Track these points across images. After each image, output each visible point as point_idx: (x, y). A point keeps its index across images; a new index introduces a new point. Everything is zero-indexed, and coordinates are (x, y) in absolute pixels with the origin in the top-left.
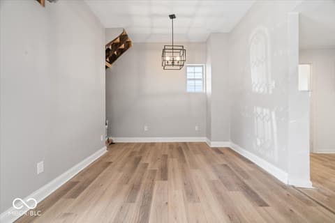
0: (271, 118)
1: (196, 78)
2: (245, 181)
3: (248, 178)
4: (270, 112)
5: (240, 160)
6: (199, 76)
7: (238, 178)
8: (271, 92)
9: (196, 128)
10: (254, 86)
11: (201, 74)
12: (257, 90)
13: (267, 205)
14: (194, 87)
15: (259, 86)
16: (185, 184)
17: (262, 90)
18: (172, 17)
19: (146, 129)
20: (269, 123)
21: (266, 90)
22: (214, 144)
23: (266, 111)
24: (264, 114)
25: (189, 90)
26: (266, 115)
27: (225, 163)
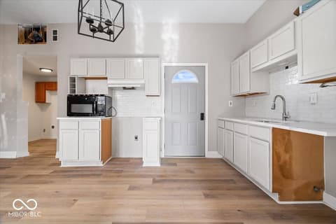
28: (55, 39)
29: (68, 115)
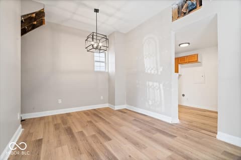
0: (159, 88)
1: (101, 61)
2: (154, 126)
3: (153, 124)
4: (159, 85)
5: (138, 115)
6: (103, 59)
7: (149, 126)
8: (159, 73)
9: (102, 97)
10: (147, 69)
11: (104, 59)
12: (149, 72)
13: (176, 137)
14: (99, 67)
15: (150, 69)
16: (126, 139)
17: (153, 72)
18: (96, 11)
19: (60, 101)
20: (158, 91)
21: (156, 72)
22: (117, 108)
23: (155, 84)
24: (155, 85)
25: (96, 69)
26: (156, 86)
27: (134, 118)
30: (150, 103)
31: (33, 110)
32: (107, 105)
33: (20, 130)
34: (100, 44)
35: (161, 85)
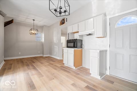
9: (39, 52)
18: (34, 20)
19: (20, 53)
28: (67, 21)
29: (67, 47)
30: (55, 53)
31: (8, 57)
32: (41, 55)
33: (3, 63)
34: (35, 32)
35: (57, 47)
